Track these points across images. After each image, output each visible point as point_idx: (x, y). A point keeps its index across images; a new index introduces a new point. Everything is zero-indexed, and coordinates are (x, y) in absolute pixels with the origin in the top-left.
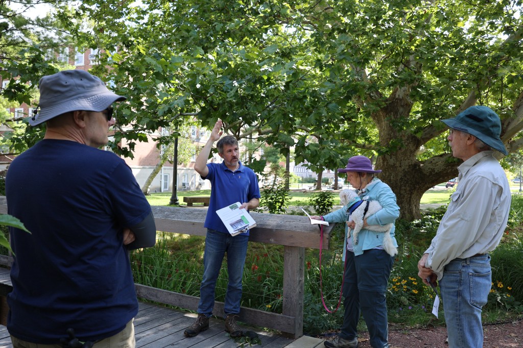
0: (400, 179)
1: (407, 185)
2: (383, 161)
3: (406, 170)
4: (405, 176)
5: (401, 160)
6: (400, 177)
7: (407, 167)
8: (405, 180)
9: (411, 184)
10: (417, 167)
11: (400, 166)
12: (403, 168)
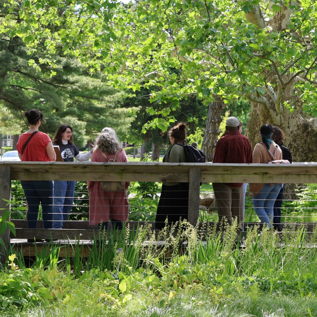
0: (289, 145)
1: (298, 153)
2: (265, 118)
3: (295, 132)
4: (294, 141)
5: (289, 118)
6: (289, 143)
7: (296, 128)
8: (295, 147)
9: (302, 152)
10: (310, 129)
11: (289, 127)
12: (291, 129)
